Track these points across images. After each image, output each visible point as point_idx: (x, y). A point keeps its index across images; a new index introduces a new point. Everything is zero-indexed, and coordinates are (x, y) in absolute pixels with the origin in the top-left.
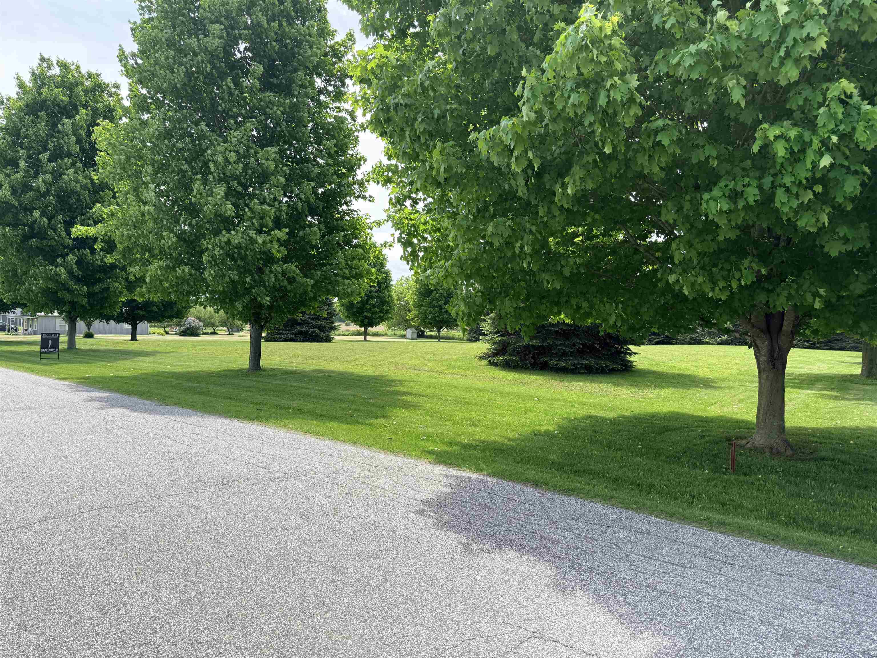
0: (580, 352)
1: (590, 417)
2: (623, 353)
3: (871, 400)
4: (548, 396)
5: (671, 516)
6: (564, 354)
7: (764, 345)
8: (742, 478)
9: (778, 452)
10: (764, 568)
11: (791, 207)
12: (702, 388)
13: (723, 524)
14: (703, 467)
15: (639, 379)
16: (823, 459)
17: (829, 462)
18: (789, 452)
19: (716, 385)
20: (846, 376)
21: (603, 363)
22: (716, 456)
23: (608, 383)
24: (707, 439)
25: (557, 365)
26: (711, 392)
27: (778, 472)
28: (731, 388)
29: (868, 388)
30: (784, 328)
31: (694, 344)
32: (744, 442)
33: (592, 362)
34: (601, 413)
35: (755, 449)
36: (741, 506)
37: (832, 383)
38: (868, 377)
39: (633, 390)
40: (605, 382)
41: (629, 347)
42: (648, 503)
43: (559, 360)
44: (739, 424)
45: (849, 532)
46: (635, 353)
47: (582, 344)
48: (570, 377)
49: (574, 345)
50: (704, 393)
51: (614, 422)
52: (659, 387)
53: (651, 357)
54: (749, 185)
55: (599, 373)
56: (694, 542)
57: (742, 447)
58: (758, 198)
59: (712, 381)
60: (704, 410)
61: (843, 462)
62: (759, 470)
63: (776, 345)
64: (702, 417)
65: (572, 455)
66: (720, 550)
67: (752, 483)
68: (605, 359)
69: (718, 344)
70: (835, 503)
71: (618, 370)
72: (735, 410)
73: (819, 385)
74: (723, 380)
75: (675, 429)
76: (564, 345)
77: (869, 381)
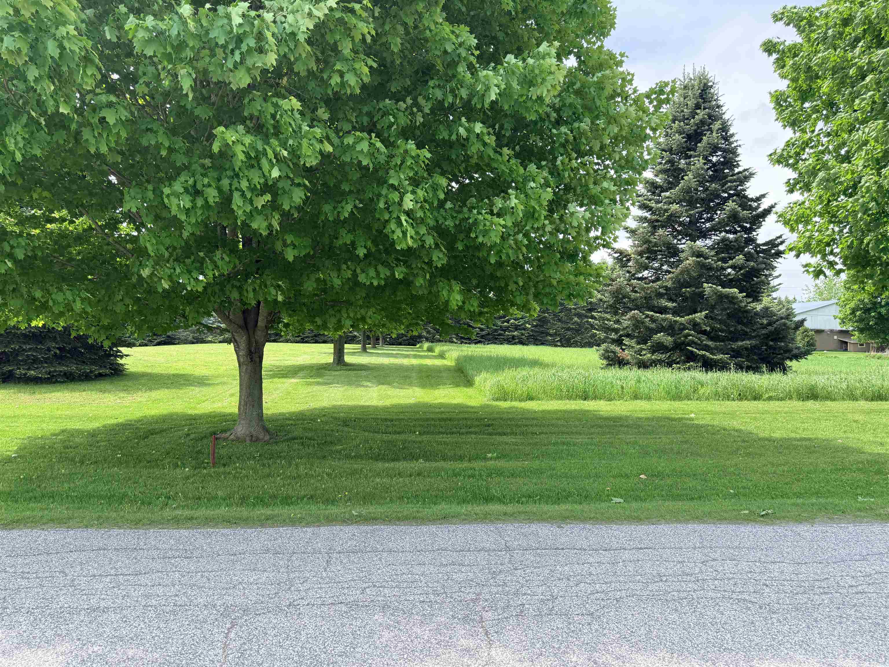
0: (60, 358)
1: (63, 431)
2: (112, 355)
3: (338, 383)
4: (11, 413)
5: (137, 524)
6: (35, 360)
7: (243, 341)
8: (222, 469)
9: (258, 440)
10: (221, 552)
11: (244, 211)
12: (195, 386)
13: (191, 519)
14: (184, 466)
15: (130, 383)
16: (294, 439)
17: (299, 441)
18: (267, 438)
19: (210, 382)
20: (322, 364)
21: (87, 369)
22: (199, 452)
23: (92, 390)
24: (192, 436)
25: (26, 374)
26: (205, 389)
27: (255, 458)
28: (224, 383)
29: (337, 373)
30: (259, 323)
31: (197, 343)
32: (228, 434)
33: (73, 368)
34: (78, 425)
35: (238, 439)
36: (215, 498)
37: (312, 371)
38: (338, 364)
39: (122, 395)
40: (88, 390)
41: (120, 348)
42: (114, 515)
43: (29, 369)
44: (224, 417)
45: (305, 499)
46: (127, 356)
47: (58, 348)
48: (44, 388)
49: (49, 350)
50: (195, 391)
51: (93, 434)
52: (151, 389)
53: (146, 358)
54: (209, 185)
55: (82, 381)
56: (155, 546)
57: (226, 439)
58: (217, 200)
59: (207, 378)
60: (195, 408)
61: (310, 439)
62: (238, 458)
63: (253, 340)
64: (191, 415)
65: (31, 479)
66: (181, 547)
67: (229, 473)
68: (92, 364)
69: (220, 342)
70: (299, 476)
71: (106, 375)
72: (225, 404)
73: (301, 374)
74: (218, 376)
75: (162, 431)
76: (35, 350)
77: (339, 368)
